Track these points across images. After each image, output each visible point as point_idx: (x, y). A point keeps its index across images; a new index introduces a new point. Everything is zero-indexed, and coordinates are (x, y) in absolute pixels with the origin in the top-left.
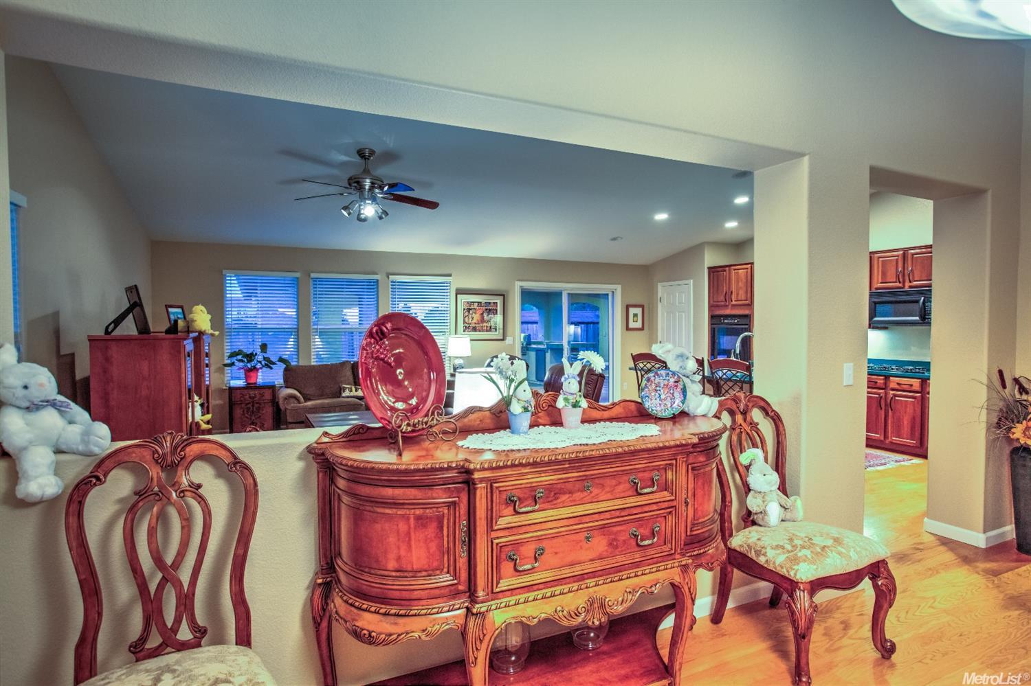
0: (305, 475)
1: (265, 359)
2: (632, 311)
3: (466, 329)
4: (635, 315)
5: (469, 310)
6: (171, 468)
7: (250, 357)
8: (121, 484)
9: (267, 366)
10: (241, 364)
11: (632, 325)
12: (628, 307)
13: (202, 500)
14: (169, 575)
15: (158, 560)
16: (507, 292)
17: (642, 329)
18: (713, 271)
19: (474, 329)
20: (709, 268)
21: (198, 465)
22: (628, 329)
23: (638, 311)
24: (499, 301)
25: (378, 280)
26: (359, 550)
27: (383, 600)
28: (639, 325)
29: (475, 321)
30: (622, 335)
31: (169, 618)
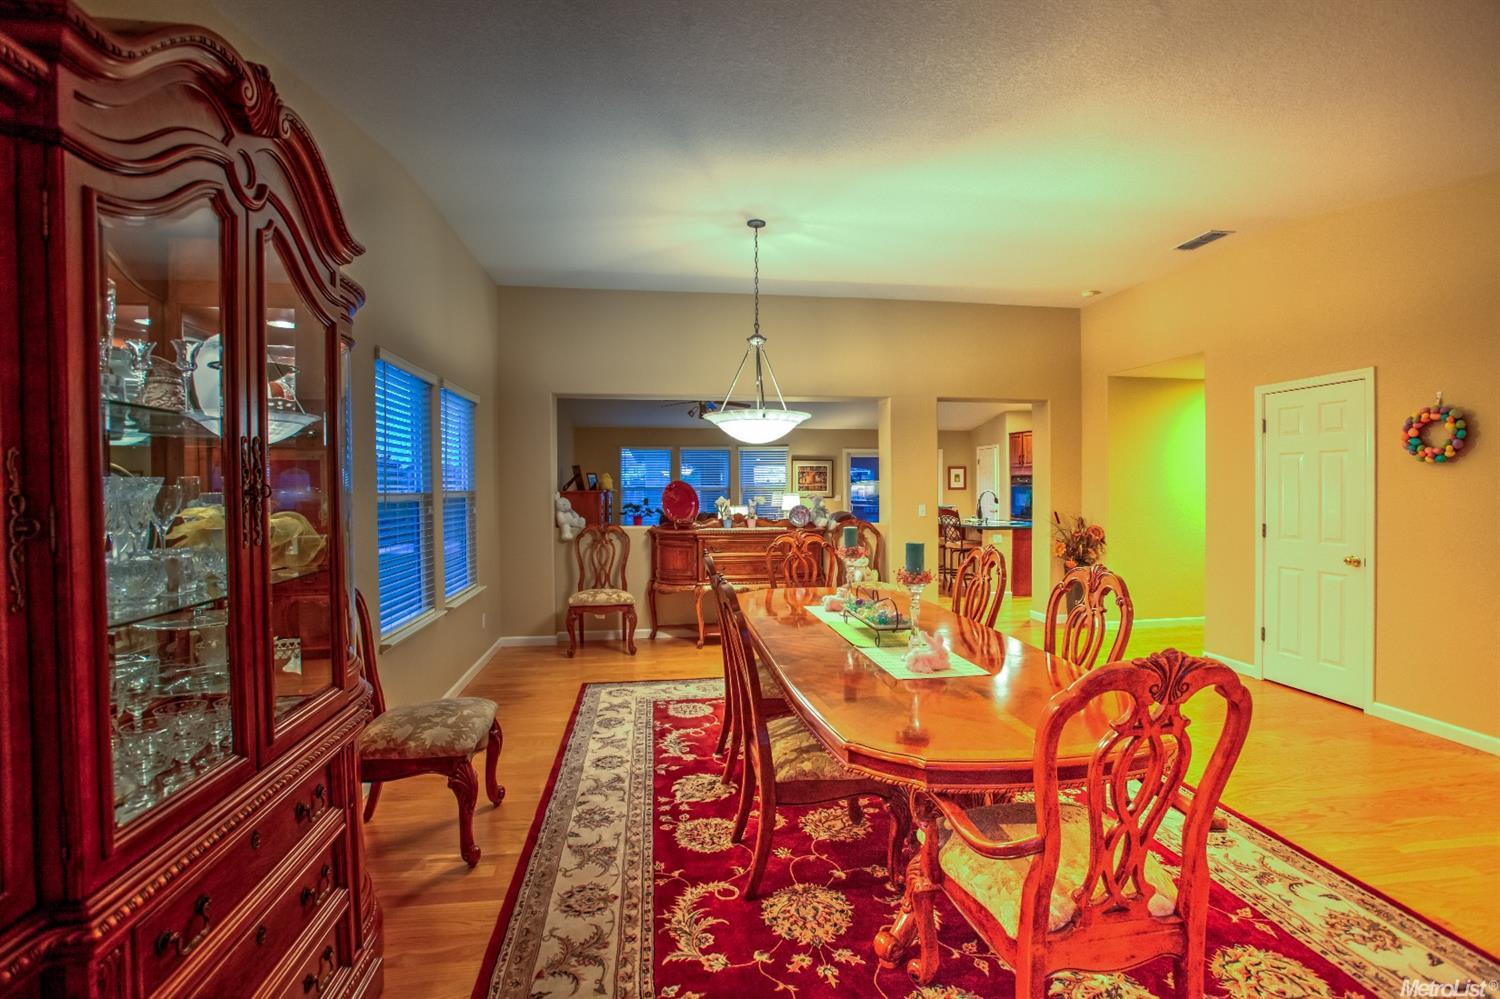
0: (647, 541)
1: (647, 509)
2: (954, 472)
3: (800, 488)
4: (957, 476)
5: (803, 473)
6: (603, 534)
7: (637, 508)
8: (588, 539)
9: (648, 514)
10: (631, 513)
11: (954, 484)
12: (949, 468)
13: (612, 545)
14: (603, 567)
15: (600, 562)
16: (836, 457)
17: (965, 488)
18: (1013, 436)
19: (807, 489)
20: (1011, 434)
21: (611, 534)
22: (950, 488)
23: (961, 472)
24: (828, 465)
25: (729, 451)
26: (662, 564)
27: (668, 580)
28: (961, 485)
29: (808, 481)
30: (944, 494)
31: (603, 581)
